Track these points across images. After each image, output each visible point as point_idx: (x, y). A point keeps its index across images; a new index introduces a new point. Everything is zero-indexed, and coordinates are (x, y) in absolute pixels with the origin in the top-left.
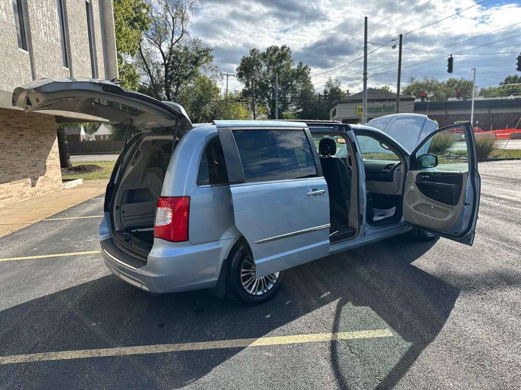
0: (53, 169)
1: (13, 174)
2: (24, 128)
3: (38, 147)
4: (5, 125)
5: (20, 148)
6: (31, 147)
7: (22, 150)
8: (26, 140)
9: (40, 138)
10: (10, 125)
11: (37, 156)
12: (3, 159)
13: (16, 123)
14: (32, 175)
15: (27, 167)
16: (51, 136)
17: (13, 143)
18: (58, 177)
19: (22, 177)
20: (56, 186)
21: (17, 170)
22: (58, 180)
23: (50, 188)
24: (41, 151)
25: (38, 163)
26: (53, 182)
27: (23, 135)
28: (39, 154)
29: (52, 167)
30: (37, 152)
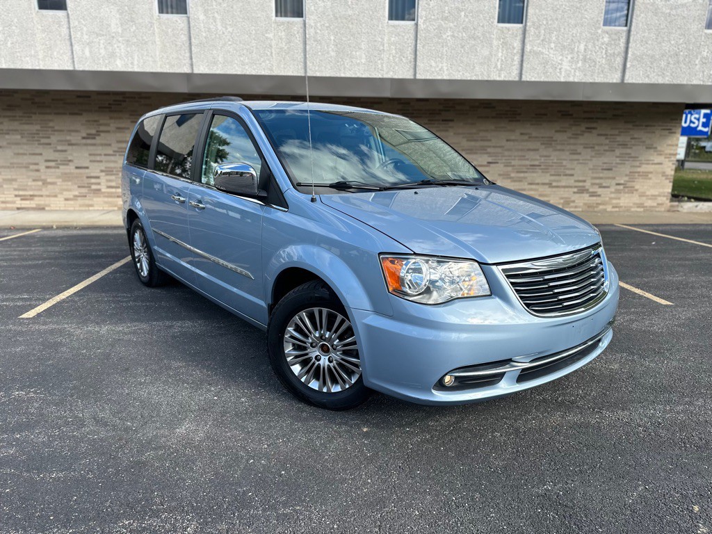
0: (650, 179)
2: (600, 118)
3: (624, 145)
4: (562, 115)
5: (581, 144)
6: (608, 145)
7: (584, 148)
8: (599, 135)
9: (633, 132)
10: (571, 115)
11: (617, 157)
12: (546, 156)
13: (585, 112)
14: (597, 181)
15: (590, 169)
16: (664, 129)
17: (570, 138)
18: (661, 190)
19: (576, 181)
20: (649, 203)
21: (568, 172)
22: (659, 196)
23: (634, 204)
24: (628, 151)
25: (616, 167)
26: (644, 196)
27: (594, 128)
28: (623, 154)
29: (650, 176)
30: (618, 152)
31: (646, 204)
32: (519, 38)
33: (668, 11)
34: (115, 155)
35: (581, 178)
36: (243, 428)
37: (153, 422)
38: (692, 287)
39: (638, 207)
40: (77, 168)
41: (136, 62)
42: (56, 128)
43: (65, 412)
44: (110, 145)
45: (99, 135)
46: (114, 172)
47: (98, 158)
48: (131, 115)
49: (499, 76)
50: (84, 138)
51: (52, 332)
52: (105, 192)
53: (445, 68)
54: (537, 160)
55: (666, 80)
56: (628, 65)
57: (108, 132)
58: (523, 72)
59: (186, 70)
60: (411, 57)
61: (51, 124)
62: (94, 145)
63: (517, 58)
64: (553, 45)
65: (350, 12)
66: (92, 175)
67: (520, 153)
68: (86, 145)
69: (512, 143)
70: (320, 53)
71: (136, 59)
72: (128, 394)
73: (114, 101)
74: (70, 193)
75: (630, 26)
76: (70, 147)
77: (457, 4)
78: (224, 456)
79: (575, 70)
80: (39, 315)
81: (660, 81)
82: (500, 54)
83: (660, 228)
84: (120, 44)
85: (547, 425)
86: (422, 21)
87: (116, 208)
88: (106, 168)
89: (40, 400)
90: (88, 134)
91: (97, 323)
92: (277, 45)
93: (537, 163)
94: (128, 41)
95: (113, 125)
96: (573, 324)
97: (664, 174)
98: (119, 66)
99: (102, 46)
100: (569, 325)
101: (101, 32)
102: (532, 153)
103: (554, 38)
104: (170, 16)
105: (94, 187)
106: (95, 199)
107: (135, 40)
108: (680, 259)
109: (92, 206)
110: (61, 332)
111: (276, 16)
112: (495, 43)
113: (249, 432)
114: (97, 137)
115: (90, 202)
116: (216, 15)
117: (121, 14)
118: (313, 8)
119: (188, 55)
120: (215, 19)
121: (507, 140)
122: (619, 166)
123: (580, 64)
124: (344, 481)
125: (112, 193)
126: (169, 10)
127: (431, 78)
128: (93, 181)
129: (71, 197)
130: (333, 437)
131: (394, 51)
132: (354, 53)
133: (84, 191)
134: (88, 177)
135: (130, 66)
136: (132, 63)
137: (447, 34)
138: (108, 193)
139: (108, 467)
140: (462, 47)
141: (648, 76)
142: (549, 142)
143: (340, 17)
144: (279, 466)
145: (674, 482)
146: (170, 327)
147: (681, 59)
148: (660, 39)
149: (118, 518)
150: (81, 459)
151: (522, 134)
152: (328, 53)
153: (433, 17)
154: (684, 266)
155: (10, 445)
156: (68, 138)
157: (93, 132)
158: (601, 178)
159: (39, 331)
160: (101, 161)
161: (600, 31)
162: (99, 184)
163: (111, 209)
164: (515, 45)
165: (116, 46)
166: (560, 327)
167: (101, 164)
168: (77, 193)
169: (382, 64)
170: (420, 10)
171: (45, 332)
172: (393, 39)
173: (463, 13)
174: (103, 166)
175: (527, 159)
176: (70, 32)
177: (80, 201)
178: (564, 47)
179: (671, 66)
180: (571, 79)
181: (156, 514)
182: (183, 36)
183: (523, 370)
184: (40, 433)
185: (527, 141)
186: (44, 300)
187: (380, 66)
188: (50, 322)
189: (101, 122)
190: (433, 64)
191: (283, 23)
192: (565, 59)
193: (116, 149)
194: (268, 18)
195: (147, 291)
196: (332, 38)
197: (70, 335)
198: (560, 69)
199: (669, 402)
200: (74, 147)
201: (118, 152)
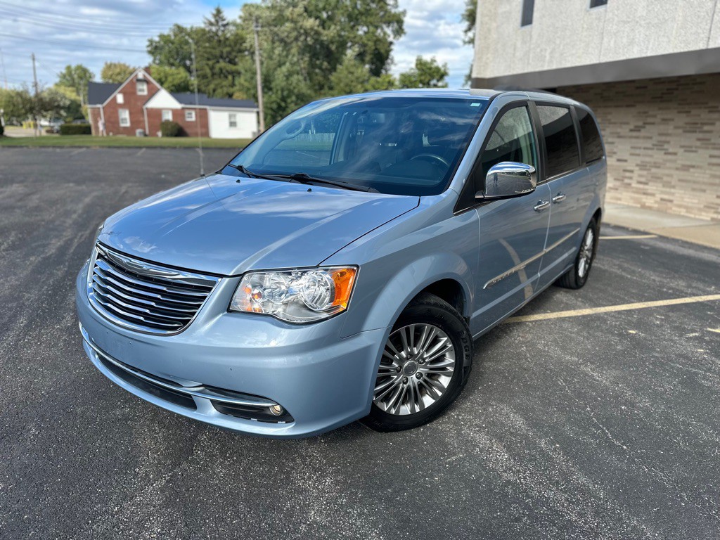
34: (654, 149)
40: (619, 160)
41: (651, 46)
42: (613, 121)
44: (651, 138)
45: (644, 127)
46: (648, 168)
47: (637, 151)
48: (679, 104)
50: (631, 130)
52: (634, 188)
57: (653, 124)
61: (609, 117)
62: (637, 137)
66: (629, 168)
68: (631, 137)
73: (667, 90)
87: (639, 206)
88: (641, 162)
90: (636, 127)
94: (649, 23)
95: (661, 115)
99: (626, 34)
101: (628, 20)
105: (627, 181)
106: (624, 194)
107: (656, 21)
109: (620, 199)
114: (643, 130)
115: (619, 196)
125: (640, 189)
128: (628, 174)
133: (618, 183)
134: (624, 171)
136: (647, 48)
138: (637, 188)
156: (619, 130)
157: (640, 124)
160: (638, 155)
162: (631, 178)
163: (634, 205)
167: (637, 158)
174: (638, 160)
189: (651, 113)
193: (655, 143)
200: (621, 140)
201: (656, 145)
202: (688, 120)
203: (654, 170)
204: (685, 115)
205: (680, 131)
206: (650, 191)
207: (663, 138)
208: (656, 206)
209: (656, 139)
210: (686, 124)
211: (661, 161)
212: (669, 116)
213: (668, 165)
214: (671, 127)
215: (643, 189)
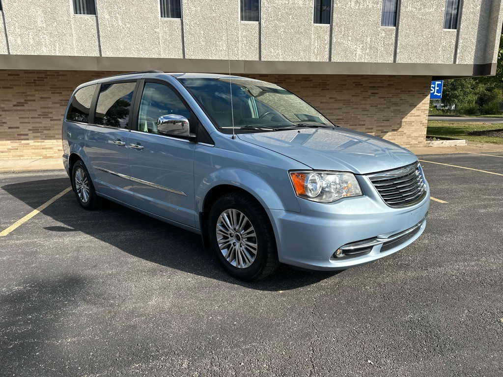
0: (413, 126)
1: (356, 125)
2: (380, 87)
3: (396, 104)
4: (356, 85)
5: (369, 104)
6: (386, 104)
7: (371, 106)
8: (380, 98)
9: (400, 96)
10: (362, 85)
11: (392, 112)
12: (347, 113)
13: (370, 83)
14: (380, 128)
15: (375, 121)
16: (420, 94)
17: (362, 100)
18: (420, 133)
19: (366, 129)
20: (413, 142)
21: (361, 123)
22: (419, 137)
23: (404, 142)
24: (399, 108)
25: (392, 119)
26: (410, 137)
27: (377, 93)
28: (395, 110)
29: (413, 124)
30: (392, 109)
31: (411, 143)
32: (328, 33)
33: (421, 17)
34: (40, 118)
35: (369, 127)
36: (197, 298)
37: (130, 299)
38: (456, 192)
39: (406, 145)
40: (9, 128)
41: (57, 49)
43: (60, 298)
44: (36, 110)
45: (27, 103)
46: (40, 131)
47: (26, 120)
49: (316, 59)
50: (15, 106)
51: (27, 244)
52: (32, 146)
53: (281, 54)
54: (341, 115)
55: (421, 61)
56: (398, 51)
57: (34, 100)
58: (332, 56)
59: (97, 54)
60: (257, 46)
62: (23, 110)
63: (327, 47)
64: (350, 38)
65: (214, 15)
66: (22, 133)
67: (330, 111)
68: (17, 110)
69: (324, 105)
70: (193, 43)
71: (57, 47)
72: (103, 282)
73: (38, 78)
74: (4, 147)
75: (398, 26)
76: (4, 113)
77: (286, 11)
78: (190, 316)
79: (365, 54)
80: (11, 234)
81: (418, 62)
82: (316, 44)
83: (424, 157)
84: (44, 36)
85: (397, 280)
86: (264, 22)
87: (42, 157)
88: (33, 127)
89: (37, 291)
90: (18, 103)
91: (60, 237)
92: (163, 37)
93: (341, 117)
94: (51, 33)
95: (38, 95)
96: (412, 212)
97: (421, 123)
98: (45, 51)
99: (31, 37)
100: (409, 213)
101: (30, 27)
102: (337, 111)
103: (351, 34)
104: (82, 16)
105: (23, 142)
106: (24, 151)
107: (57, 33)
108: (443, 175)
109: (22, 156)
110: (34, 244)
111: (162, 17)
112: (313, 37)
113: (202, 300)
114: (25, 105)
115: (21, 154)
116: (117, 15)
117: (45, 14)
118: (188, 11)
119: (97, 43)
120: (116, 18)
121: (321, 103)
122: (393, 118)
123: (368, 51)
124: (278, 325)
125: (38, 146)
126: (82, 12)
127: (271, 60)
128: (23, 137)
129: (6, 150)
130: (261, 298)
131: (245, 42)
132: (218, 42)
133: (16, 145)
134: (18, 135)
135: (54, 52)
136: (55, 50)
137: (281, 30)
138: (35, 146)
139: (108, 332)
140: (291, 39)
141: (410, 59)
142: (348, 103)
143: (207, 18)
144: (231, 319)
145: (485, 306)
146: (117, 236)
147: (430, 48)
148: (417, 35)
149: (129, 364)
150: (85, 328)
151: (330, 98)
152: (199, 43)
153: (271, 19)
154: (446, 179)
155: (26, 323)
156: (2, 106)
157: (23, 101)
158: (382, 126)
159: (16, 245)
160: (29, 123)
161: (379, 29)
162: (28, 139)
163: (38, 158)
164: (326, 38)
165: (42, 37)
166: (405, 214)
167: (28, 125)
168: (10, 147)
169: (237, 50)
170: (262, 14)
171: (22, 245)
172: (244, 33)
173: (291, 16)
174: (30, 126)
175: (335, 115)
176: (5, 26)
177: (13, 153)
178: (357, 40)
179: (424, 52)
180: (363, 61)
181: (156, 358)
182: (93, 30)
183: (384, 243)
184: (47, 313)
185: (333, 103)
186: (11, 223)
187: (236, 52)
188: (23, 238)
189: (28, 93)
190: (272, 51)
191: (167, 22)
192: (358, 47)
193: (40, 113)
194: (156, 17)
195: (89, 213)
196: (202, 32)
197: (41, 246)
198: (355, 54)
199: (465, 260)
200: (7, 113)
201: (42, 115)
202: (61, 98)
203: (45, 132)
204: (58, 95)
205: (58, 105)
206: (47, 146)
207: (46, 110)
208: (57, 155)
209: (40, 111)
210: (61, 100)
211: (50, 125)
212: (45, 96)
213: (56, 127)
214: (51, 103)
215: (41, 145)
